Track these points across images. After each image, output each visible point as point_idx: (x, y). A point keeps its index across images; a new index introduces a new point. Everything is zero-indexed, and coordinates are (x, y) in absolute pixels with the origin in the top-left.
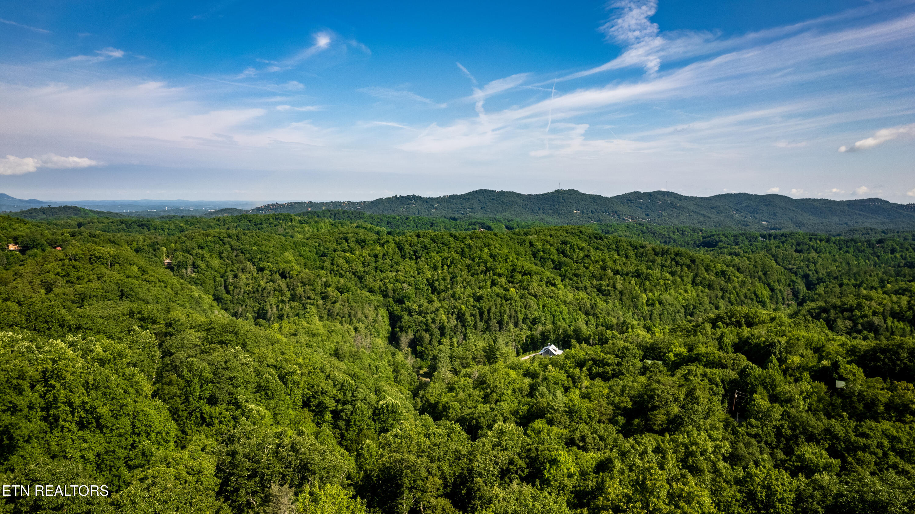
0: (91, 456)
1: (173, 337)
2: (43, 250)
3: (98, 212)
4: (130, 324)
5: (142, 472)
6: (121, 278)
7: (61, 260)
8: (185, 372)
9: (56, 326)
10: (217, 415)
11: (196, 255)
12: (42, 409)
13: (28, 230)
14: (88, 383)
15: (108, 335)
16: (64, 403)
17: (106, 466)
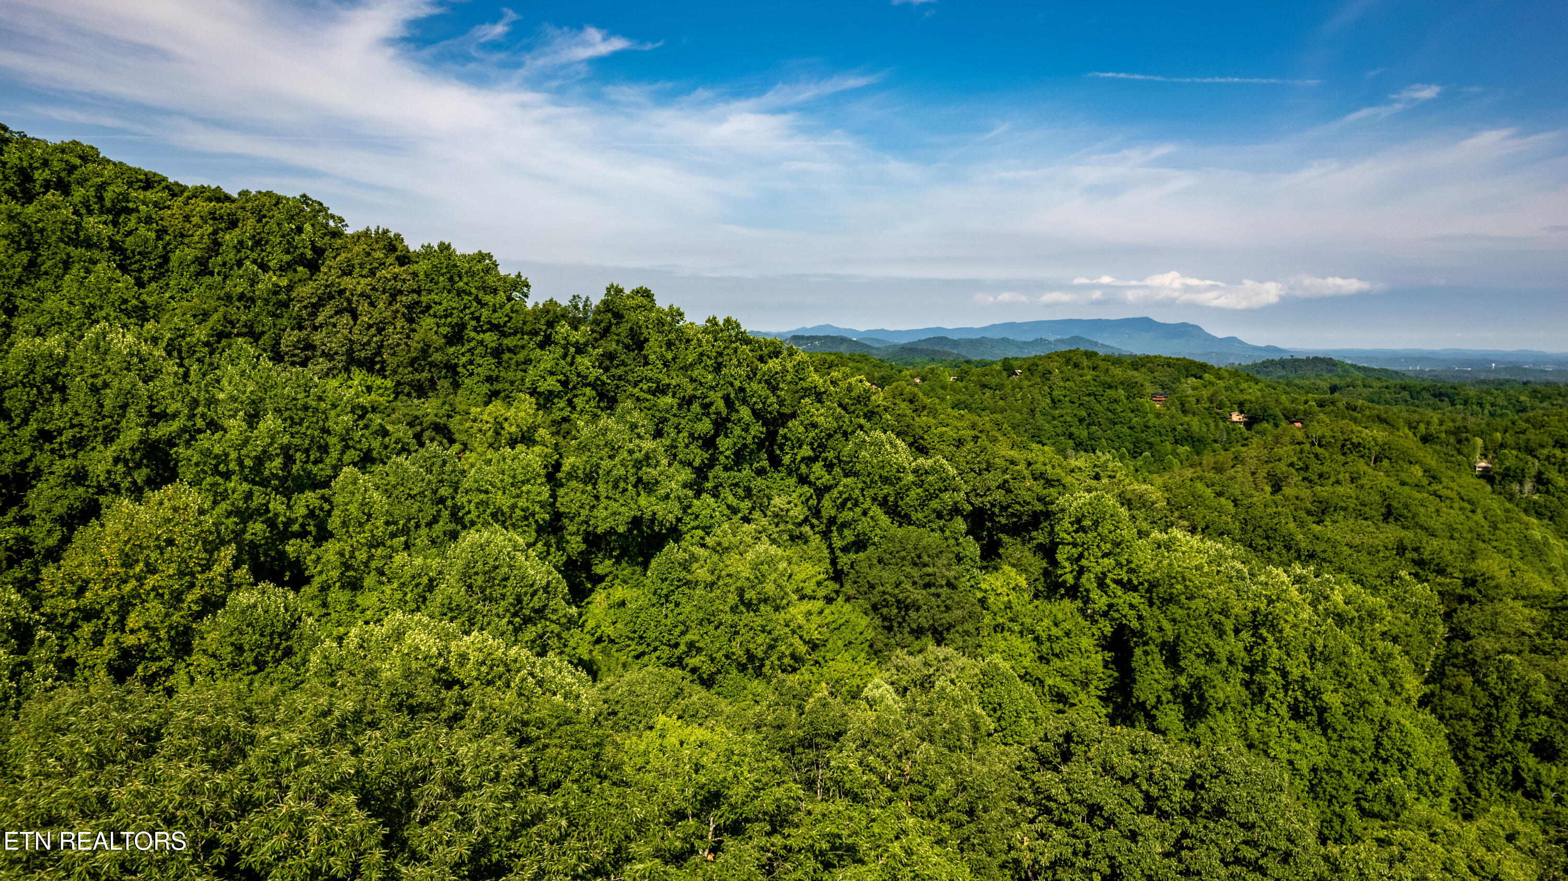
0: (1303, 765)
1: (1476, 607)
2: (1276, 426)
3: (1365, 369)
4: (1396, 566)
5: (1383, 828)
6: (1390, 484)
7: (1299, 443)
8: (1493, 679)
9: (1280, 546)
10: (1553, 783)
11: (1548, 458)
12: (1246, 669)
13: (1259, 393)
14: (1314, 649)
15: (1356, 576)
16: (1275, 668)
17: (1324, 792)
